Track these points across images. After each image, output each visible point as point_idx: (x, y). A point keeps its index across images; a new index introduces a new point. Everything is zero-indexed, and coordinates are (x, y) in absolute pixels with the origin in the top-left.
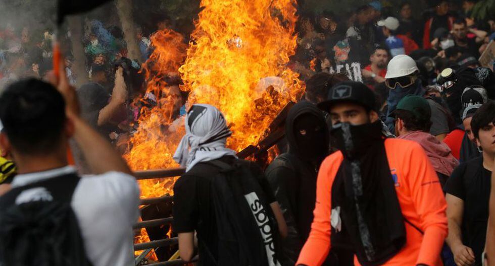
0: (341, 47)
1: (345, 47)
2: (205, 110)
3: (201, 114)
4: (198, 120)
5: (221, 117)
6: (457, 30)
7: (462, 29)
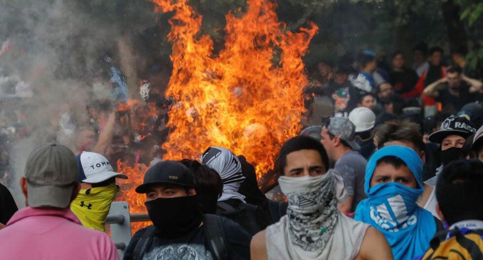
0: (340, 95)
1: (345, 96)
2: (220, 153)
3: (214, 157)
4: (210, 162)
5: (234, 162)
6: (450, 78)
7: (455, 78)
